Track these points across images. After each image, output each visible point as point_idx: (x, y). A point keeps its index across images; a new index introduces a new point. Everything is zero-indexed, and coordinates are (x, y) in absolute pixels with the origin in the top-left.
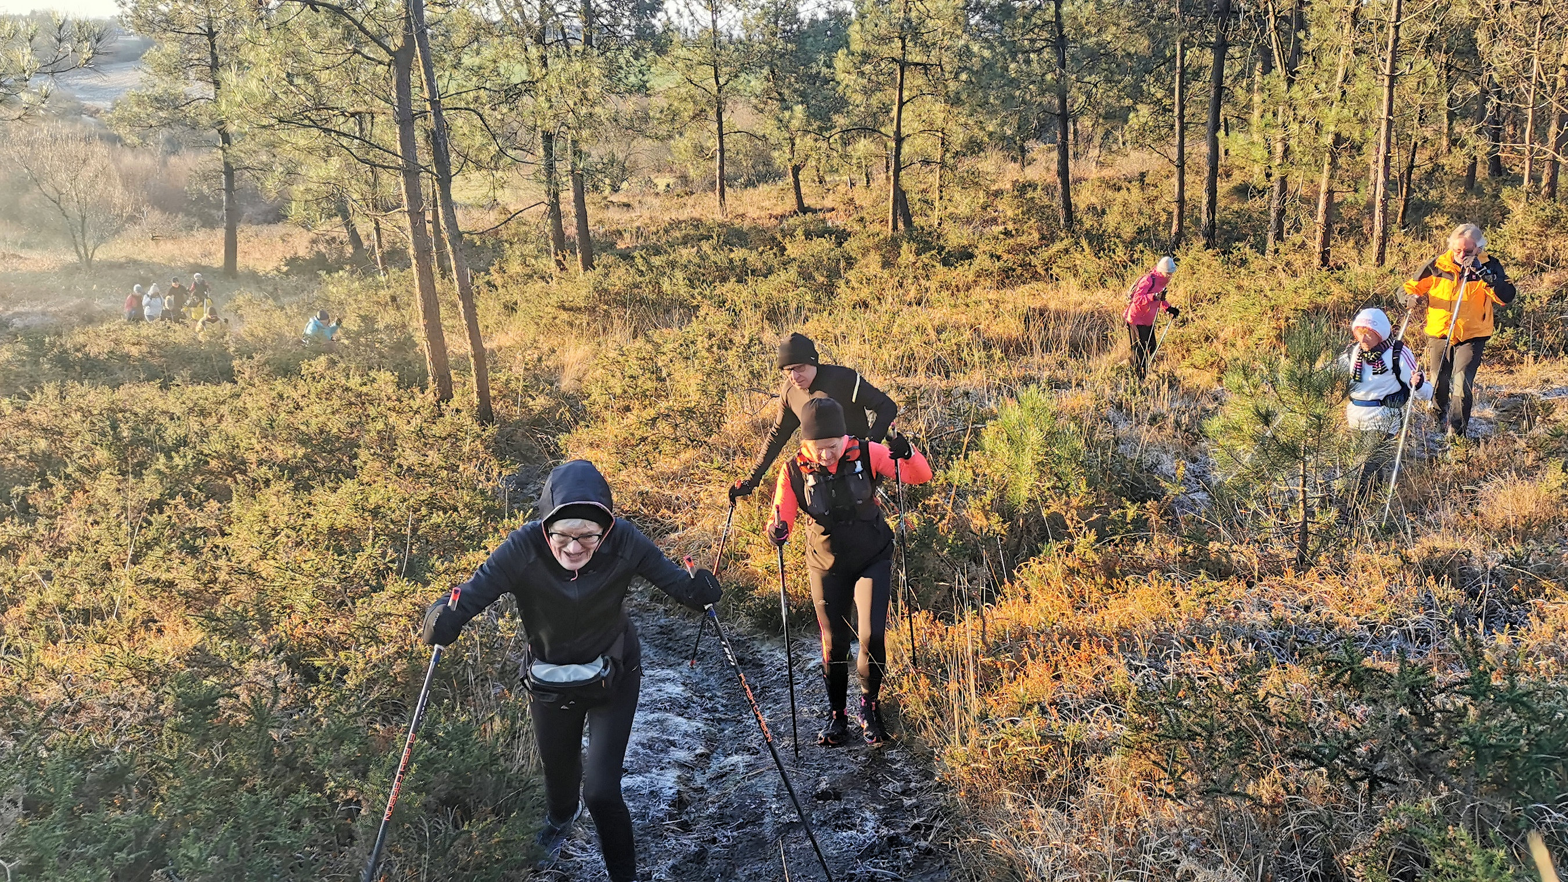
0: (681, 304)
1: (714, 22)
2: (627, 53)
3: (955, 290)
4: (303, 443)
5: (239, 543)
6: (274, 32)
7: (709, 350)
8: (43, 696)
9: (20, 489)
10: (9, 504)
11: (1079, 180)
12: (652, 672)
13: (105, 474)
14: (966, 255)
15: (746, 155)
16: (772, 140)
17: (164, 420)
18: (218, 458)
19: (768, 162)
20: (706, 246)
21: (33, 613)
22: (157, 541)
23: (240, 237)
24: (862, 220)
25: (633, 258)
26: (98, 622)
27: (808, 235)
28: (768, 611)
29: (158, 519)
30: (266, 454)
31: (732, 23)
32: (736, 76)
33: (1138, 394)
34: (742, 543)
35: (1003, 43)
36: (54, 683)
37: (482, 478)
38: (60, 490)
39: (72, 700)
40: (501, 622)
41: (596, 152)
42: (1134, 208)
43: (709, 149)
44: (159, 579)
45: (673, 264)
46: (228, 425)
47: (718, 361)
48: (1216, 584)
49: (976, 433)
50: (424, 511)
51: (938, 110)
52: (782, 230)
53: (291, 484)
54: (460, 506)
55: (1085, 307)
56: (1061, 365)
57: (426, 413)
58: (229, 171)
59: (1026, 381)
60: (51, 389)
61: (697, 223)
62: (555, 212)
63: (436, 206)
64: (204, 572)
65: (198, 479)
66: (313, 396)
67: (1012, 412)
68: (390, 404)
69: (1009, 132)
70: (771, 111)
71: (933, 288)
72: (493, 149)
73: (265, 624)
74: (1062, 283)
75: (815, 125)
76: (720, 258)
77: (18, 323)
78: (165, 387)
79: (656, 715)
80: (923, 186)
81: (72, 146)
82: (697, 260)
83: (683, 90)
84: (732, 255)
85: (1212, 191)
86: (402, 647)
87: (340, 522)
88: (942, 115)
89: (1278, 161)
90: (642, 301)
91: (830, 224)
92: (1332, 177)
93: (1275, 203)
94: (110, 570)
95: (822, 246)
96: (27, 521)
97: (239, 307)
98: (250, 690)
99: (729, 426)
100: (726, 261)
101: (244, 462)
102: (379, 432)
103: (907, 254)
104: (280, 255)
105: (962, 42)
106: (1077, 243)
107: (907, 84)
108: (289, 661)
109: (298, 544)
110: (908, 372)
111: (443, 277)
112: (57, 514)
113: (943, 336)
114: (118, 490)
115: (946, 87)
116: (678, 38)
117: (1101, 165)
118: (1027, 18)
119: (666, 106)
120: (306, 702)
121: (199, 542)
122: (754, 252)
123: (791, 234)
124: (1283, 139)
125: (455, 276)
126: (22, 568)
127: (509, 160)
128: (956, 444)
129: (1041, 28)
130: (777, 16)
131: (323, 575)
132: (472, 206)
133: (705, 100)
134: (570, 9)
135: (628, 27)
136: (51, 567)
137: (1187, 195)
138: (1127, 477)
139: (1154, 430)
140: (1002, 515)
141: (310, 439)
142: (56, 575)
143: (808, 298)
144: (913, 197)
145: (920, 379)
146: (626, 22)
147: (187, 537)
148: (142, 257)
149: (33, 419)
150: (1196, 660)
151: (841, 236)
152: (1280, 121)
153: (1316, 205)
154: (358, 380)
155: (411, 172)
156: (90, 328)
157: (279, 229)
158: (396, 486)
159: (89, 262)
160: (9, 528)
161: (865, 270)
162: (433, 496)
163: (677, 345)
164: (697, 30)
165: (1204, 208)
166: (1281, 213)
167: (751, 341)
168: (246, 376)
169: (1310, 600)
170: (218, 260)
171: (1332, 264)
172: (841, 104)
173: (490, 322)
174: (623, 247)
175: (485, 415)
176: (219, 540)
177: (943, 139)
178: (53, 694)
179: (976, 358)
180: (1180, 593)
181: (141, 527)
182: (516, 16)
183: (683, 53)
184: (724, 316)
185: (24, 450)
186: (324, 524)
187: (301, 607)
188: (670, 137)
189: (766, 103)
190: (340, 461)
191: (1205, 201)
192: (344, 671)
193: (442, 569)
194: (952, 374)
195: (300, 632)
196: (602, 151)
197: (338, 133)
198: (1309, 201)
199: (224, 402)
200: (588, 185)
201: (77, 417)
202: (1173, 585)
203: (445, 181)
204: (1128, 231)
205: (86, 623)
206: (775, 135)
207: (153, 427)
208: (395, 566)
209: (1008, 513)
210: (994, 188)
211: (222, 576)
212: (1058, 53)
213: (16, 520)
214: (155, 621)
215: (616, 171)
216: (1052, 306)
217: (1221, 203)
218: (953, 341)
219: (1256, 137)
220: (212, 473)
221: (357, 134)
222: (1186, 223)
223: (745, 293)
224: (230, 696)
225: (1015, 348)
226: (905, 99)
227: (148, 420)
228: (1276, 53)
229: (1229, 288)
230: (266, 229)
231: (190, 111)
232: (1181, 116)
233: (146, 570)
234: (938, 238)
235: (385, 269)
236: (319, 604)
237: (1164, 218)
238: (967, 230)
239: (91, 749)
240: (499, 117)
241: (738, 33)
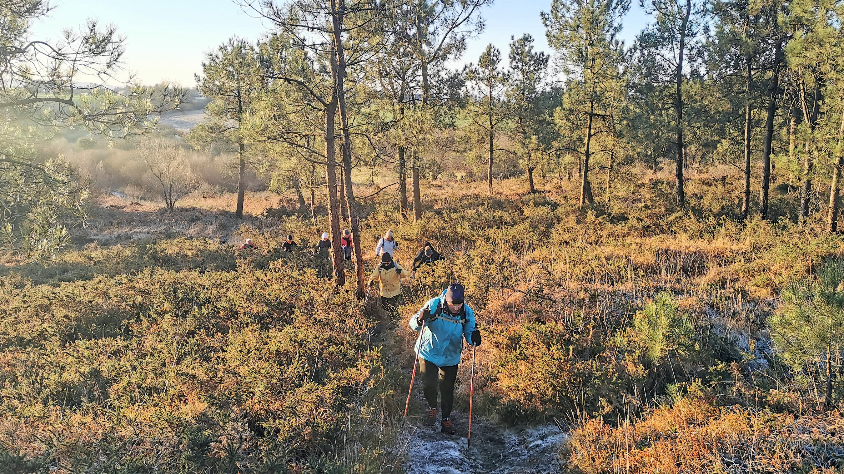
0: (466, 239)
1: (491, 92)
2: (445, 107)
3: (617, 237)
4: (267, 305)
5: (230, 356)
6: (269, 94)
7: (481, 264)
8: (123, 434)
9: (126, 322)
10: (120, 329)
11: (687, 180)
12: (443, 443)
13: (168, 316)
14: (623, 218)
15: (504, 162)
16: (519, 154)
17: (200, 289)
18: (225, 310)
19: (515, 165)
20: (481, 209)
21: (125, 388)
22: (190, 352)
23: (245, 197)
24: (565, 197)
25: (442, 214)
26: (155, 395)
27: (536, 205)
28: (508, 412)
29: (192, 341)
30: (248, 309)
31: (500, 93)
32: (501, 121)
33: (723, 299)
34: (495, 372)
35: (647, 105)
36: (130, 427)
37: (357, 328)
38: (145, 322)
39: (138, 437)
40: (362, 409)
41: (426, 159)
42: (719, 195)
43: (485, 158)
44: (188, 374)
45: (463, 218)
46: (231, 294)
47: (486, 270)
48: (776, 415)
49: (631, 317)
50: (326, 344)
51: (610, 140)
52: (522, 202)
53: (259, 326)
54: (345, 342)
55: (691, 249)
56: (678, 281)
57: (331, 292)
58: (243, 164)
59: (658, 289)
60: (146, 271)
61: (477, 197)
62: (403, 189)
63: (342, 183)
64: (211, 371)
65: (213, 321)
66: (274, 280)
67: (651, 306)
68: (312, 286)
69: (649, 153)
70: (519, 139)
71: (604, 235)
72: (374, 155)
73: (239, 402)
74: (678, 235)
75: (543, 146)
76: (488, 215)
77: (135, 237)
78: (202, 272)
79: (444, 468)
80: (599, 181)
81: (168, 150)
82: (476, 216)
83: (472, 127)
84: (495, 214)
85: (766, 188)
86: (308, 420)
87: (282, 348)
88: (612, 143)
89: (806, 172)
90: (446, 237)
91: (548, 199)
92: (838, 182)
93: (804, 195)
94: (165, 366)
95: (544, 211)
96: (128, 338)
97: (242, 233)
98: (228, 439)
99: (490, 306)
100: (491, 217)
101: (237, 313)
102: (306, 301)
103: (590, 216)
104: (264, 207)
105: (624, 104)
106: (686, 214)
107: (593, 125)
108: (249, 423)
109: (260, 359)
110: (591, 281)
111: (344, 221)
112: (143, 335)
113: (610, 262)
114: (174, 324)
115: (615, 128)
116: (471, 100)
117: (700, 172)
118: (661, 92)
119: (463, 135)
120: (257, 447)
121: (210, 355)
122: (507, 213)
123: (527, 204)
124: (809, 160)
125: (350, 220)
126: (122, 363)
127: (381, 161)
128: (618, 323)
129: (669, 97)
130: (524, 90)
131: (271, 377)
132: (361, 184)
133: (484, 133)
134: (417, 85)
135: (446, 94)
136: (136, 363)
137: (751, 189)
138: (718, 347)
139: (734, 322)
140: (644, 365)
141: (271, 302)
142: (139, 367)
143: (535, 238)
144: (594, 186)
145: (597, 285)
146: (445, 91)
147: (205, 351)
148: (198, 206)
149: (137, 286)
150: (764, 461)
151: (554, 206)
152: (807, 149)
153: (829, 197)
154: (297, 272)
155: (331, 166)
156: (169, 241)
157: (265, 194)
158: (312, 330)
159: (172, 207)
160: (119, 341)
161: (567, 224)
162: (331, 336)
163: (464, 261)
164: (481, 96)
165: (761, 197)
166: (807, 201)
167: (504, 260)
168: (242, 268)
169: (835, 428)
170: (234, 209)
171: (838, 230)
172: (557, 136)
173: (366, 245)
174: (437, 208)
175: (361, 294)
176: (220, 354)
177: (612, 155)
178: (129, 433)
179: (629, 275)
180: (753, 420)
181: (183, 345)
182: (389, 88)
183: (474, 108)
184: (489, 246)
185: (130, 301)
186: (274, 348)
187: (258, 394)
188: (465, 151)
189: (516, 135)
190: (285, 315)
191: (761, 193)
192: (278, 431)
193: (333, 377)
194: (615, 283)
195: (256, 407)
196: (429, 158)
197: (297, 145)
198: (825, 195)
199: (230, 281)
200: (421, 175)
201: (158, 285)
202: (749, 414)
203: (348, 170)
204: (716, 208)
205: (150, 395)
206: (521, 151)
207: (194, 293)
208: (308, 374)
209: (648, 364)
210: (639, 182)
211: (220, 374)
212: (678, 111)
213: (122, 338)
214: (184, 396)
215: (436, 168)
216: (672, 247)
217: (771, 195)
218: (616, 265)
219: (792, 158)
220: (220, 318)
221: (306, 146)
222: (751, 204)
223: (501, 235)
224: (217, 441)
225: (650, 270)
226: (592, 134)
227: (192, 289)
228: (804, 112)
229: (777, 241)
230: (258, 194)
231: (226, 134)
232: (749, 146)
233: (183, 367)
234: (608, 208)
235: (315, 215)
236: (267, 393)
237: (737, 202)
238: (624, 205)
239: (143, 467)
240: (378, 139)
241: (503, 98)
